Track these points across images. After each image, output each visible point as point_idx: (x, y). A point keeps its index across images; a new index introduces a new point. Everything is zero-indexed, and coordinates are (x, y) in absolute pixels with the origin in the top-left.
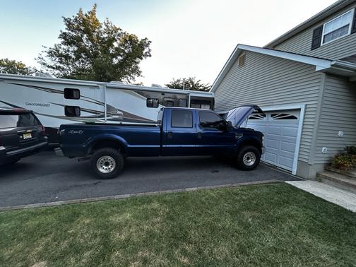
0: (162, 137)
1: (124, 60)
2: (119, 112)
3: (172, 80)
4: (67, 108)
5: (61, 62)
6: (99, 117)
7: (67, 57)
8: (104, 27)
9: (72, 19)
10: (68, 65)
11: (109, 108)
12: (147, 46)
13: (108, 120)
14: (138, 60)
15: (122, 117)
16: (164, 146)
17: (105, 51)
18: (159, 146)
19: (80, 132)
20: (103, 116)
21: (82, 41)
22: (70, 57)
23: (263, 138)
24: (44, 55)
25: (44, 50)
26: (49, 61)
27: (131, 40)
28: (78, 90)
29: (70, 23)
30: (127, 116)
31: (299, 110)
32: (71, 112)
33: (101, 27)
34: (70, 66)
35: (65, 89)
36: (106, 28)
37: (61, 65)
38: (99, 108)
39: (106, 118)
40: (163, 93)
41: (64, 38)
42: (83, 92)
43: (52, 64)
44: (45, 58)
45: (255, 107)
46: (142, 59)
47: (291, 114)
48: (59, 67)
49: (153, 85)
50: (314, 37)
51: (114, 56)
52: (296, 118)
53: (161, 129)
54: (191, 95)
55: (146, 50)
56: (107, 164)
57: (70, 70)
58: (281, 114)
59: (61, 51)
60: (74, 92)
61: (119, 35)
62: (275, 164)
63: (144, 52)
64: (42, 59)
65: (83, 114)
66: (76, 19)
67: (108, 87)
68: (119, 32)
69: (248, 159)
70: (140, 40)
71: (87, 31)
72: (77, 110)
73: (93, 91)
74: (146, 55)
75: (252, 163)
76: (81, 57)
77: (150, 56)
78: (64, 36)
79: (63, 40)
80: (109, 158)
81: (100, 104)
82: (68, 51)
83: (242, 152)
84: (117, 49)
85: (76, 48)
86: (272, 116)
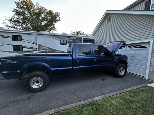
0: (73, 62)
1: (47, 23)
2: (45, 48)
3: (71, 32)
4: (14, 46)
5: (16, 25)
6: (34, 51)
7: (18, 22)
8: (36, 7)
9: (19, 2)
10: (19, 26)
11: (39, 45)
12: (58, 16)
13: (39, 52)
14: (54, 23)
15: (47, 51)
16: (74, 67)
17: (38, 18)
18: (71, 68)
19: (16, 62)
20: (36, 50)
21: (25, 14)
22: (20, 22)
23: (128, 59)
24: (7, 21)
25: (6, 18)
26: (9, 24)
27: (50, 13)
28: (21, 36)
29: (18, 5)
30: (50, 50)
31: (149, 42)
32: (17, 48)
33: (35, 7)
34: (20, 27)
35: (12, 36)
36: (37, 7)
37: (16, 26)
38: (34, 46)
39: (38, 51)
40: (69, 37)
41: (16, 12)
42: (23, 37)
43: (11, 25)
44: (7, 23)
45: (122, 42)
46: (56, 22)
47: (142, 45)
48: (15, 27)
49: (63, 33)
50: (145, 6)
51: (42, 21)
52: (146, 47)
53: (72, 57)
54: (83, 38)
55: (58, 18)
56: (37, 82)
57: (20, 28)
58: (134, 45)
59: (15, 19)
60: (18, 38)
61: (44, 11)
62: (132, 72)
63: (57, 19)
64: (6, 23)
65: (24, 49)
66: (21, 2)
67: (38, 34)
68: (44, 9)
69: (121, 71)
70: (55, 13)
71: (27, 8)
72: (20, 47)
73: (29, 36)
74: (58, 21)
75: (123, 73)
76: (25, 22)
77: (60, 21)
78: (15, 10)
79: (15, 13)
80: (39, 78)
81: (34, 43)
82: (19, 19)
83: (118, 68)
84: (43, 18)
85: (22, 17)
86: (129, 47)
